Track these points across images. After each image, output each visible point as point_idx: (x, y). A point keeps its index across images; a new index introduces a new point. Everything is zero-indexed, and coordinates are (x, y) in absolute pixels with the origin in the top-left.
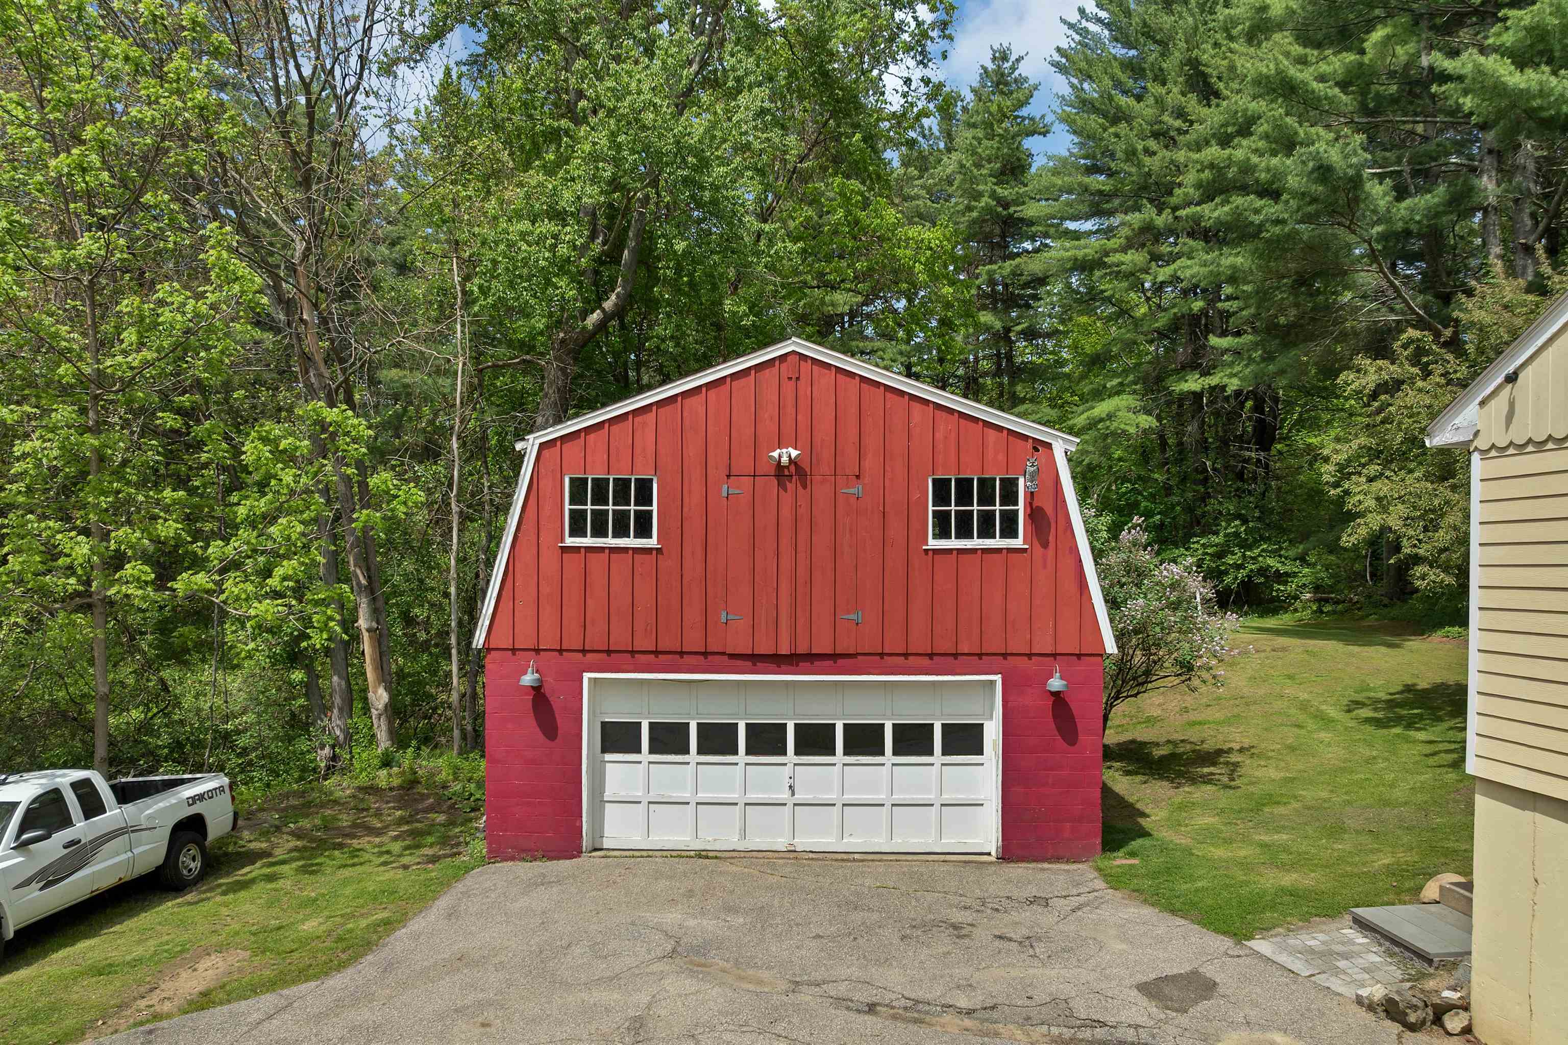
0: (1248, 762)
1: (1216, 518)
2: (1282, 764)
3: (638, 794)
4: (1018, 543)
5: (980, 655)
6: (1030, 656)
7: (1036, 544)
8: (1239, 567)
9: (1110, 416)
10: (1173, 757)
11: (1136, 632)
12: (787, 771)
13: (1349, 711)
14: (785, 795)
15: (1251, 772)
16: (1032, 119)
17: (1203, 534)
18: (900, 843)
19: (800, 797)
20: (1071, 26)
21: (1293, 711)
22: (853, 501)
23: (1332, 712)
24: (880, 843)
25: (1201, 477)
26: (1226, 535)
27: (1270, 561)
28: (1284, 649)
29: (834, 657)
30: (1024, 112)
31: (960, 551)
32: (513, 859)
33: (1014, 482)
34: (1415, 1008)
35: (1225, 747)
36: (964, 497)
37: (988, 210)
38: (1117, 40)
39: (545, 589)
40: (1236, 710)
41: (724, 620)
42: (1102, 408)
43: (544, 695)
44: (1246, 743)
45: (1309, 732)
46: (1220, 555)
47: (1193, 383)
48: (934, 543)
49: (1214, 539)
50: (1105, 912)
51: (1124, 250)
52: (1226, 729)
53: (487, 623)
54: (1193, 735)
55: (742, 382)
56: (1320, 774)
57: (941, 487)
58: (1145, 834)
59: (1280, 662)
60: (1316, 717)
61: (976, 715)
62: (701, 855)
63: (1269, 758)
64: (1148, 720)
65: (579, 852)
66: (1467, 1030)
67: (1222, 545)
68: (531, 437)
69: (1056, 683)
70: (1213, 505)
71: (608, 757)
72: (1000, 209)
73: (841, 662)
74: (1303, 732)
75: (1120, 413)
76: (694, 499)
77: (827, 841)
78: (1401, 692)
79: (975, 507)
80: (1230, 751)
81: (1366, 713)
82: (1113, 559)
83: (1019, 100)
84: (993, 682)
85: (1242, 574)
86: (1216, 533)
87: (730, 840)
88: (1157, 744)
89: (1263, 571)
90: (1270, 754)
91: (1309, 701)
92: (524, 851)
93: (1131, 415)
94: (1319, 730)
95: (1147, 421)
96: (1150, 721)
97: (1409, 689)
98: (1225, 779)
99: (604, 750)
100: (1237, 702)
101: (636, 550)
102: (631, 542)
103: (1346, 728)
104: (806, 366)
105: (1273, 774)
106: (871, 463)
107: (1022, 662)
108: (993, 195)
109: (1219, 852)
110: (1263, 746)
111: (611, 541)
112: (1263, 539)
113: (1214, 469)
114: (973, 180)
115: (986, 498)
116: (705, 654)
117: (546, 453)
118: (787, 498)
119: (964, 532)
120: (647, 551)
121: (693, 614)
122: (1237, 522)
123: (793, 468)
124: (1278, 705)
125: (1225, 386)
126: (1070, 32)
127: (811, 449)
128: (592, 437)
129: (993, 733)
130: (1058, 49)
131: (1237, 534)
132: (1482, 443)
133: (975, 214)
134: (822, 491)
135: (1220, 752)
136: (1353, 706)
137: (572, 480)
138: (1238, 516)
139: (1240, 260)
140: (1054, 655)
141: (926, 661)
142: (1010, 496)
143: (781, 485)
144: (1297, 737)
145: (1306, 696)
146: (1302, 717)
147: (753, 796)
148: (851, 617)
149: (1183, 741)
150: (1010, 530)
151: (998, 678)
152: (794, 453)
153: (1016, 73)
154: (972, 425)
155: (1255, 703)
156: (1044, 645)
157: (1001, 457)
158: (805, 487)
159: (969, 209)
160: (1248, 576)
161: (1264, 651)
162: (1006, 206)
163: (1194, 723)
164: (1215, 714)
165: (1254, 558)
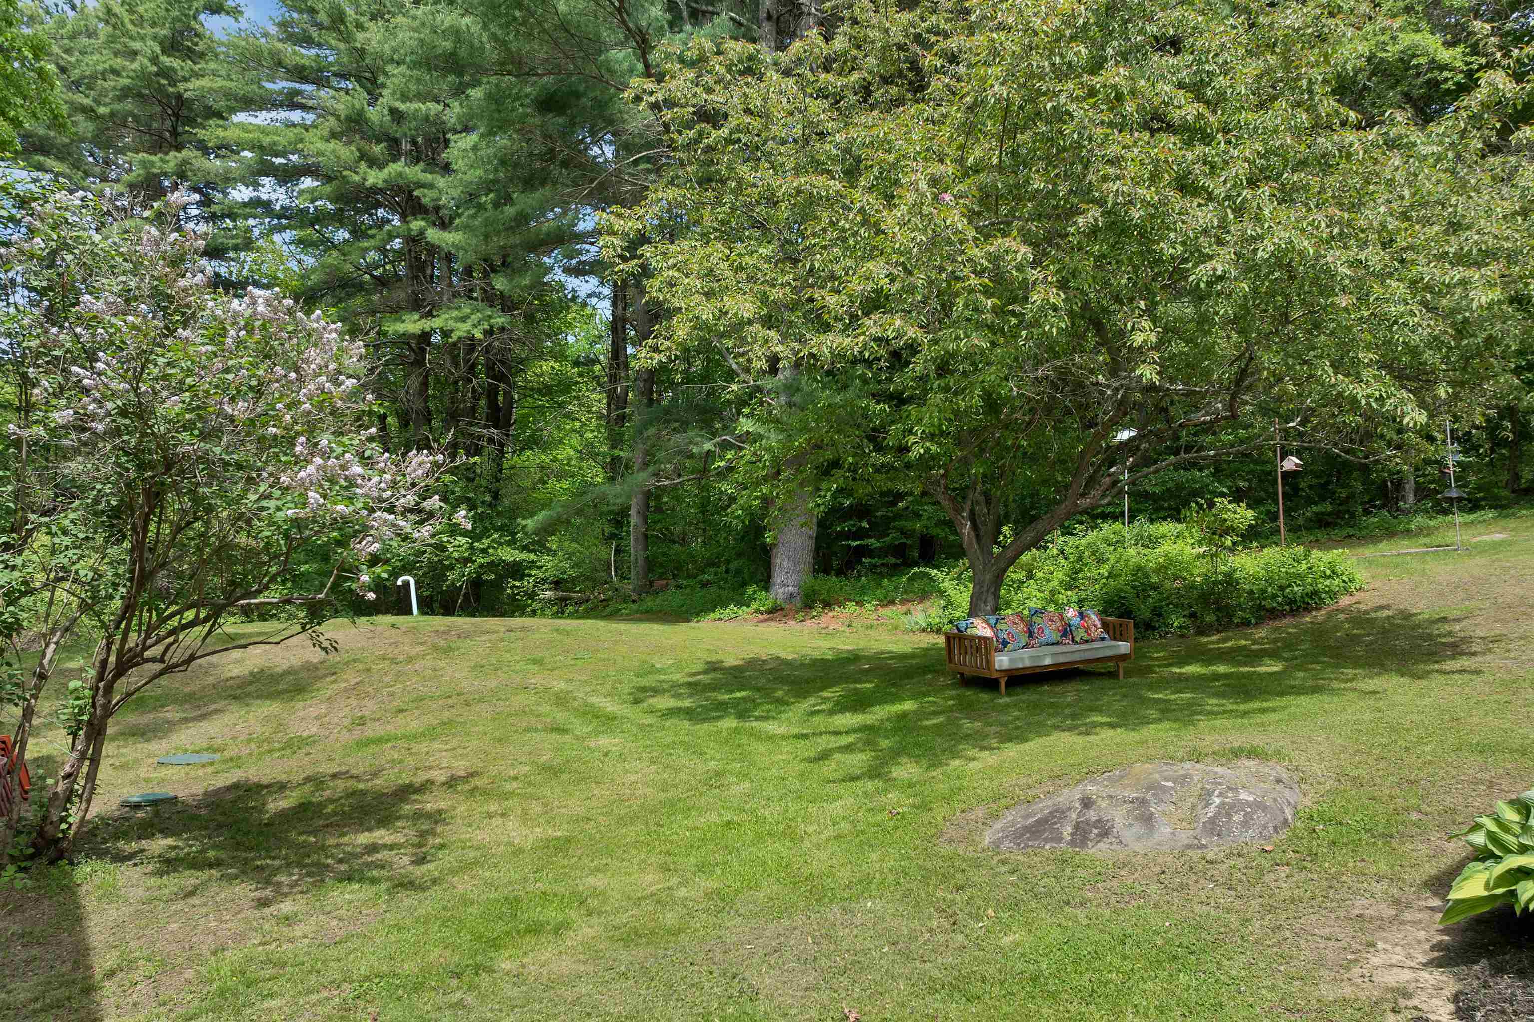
0: (462, 809)
2: (536, 808)
8: (466, 561)
13: (636, 702)
15: (465, 834)
21: (545, 708)
23: (610, 706)
27: (502, 553)
35: (420, 778)
40: (447, 714)
44: (461, 767)
45: (577, 738)
47: (411, 325)
52: (423, 747)
54: (359, 763)
56: (622, 822)
59: (520, 644)
60: (585, 713)
63: (508, 796)
74: (568, 738)
78: (705, 672)
80: (423, 788)
81: (665, 702)
85: (469, 569)
88: (282, 787)
89: (494, 565)
90: (510, 787)
91: (568, 692)
94: (597, 733)
97: (713, 667)
98: (403, 861)
100: (450, 701)
103: (642, 727)
110: (493, 770)
124: (520, 700)
125: (452, 331)
135: (405, 792)
136: (640, 695)
144: (558, 749)
145: (563, 685)
146: (561, 716)
149: (334, 776)
155: (481, 700)
160: (477, 571)
161: (497, 632)
163: (368, 742)
164: (413, 723)
165: (484, 551)
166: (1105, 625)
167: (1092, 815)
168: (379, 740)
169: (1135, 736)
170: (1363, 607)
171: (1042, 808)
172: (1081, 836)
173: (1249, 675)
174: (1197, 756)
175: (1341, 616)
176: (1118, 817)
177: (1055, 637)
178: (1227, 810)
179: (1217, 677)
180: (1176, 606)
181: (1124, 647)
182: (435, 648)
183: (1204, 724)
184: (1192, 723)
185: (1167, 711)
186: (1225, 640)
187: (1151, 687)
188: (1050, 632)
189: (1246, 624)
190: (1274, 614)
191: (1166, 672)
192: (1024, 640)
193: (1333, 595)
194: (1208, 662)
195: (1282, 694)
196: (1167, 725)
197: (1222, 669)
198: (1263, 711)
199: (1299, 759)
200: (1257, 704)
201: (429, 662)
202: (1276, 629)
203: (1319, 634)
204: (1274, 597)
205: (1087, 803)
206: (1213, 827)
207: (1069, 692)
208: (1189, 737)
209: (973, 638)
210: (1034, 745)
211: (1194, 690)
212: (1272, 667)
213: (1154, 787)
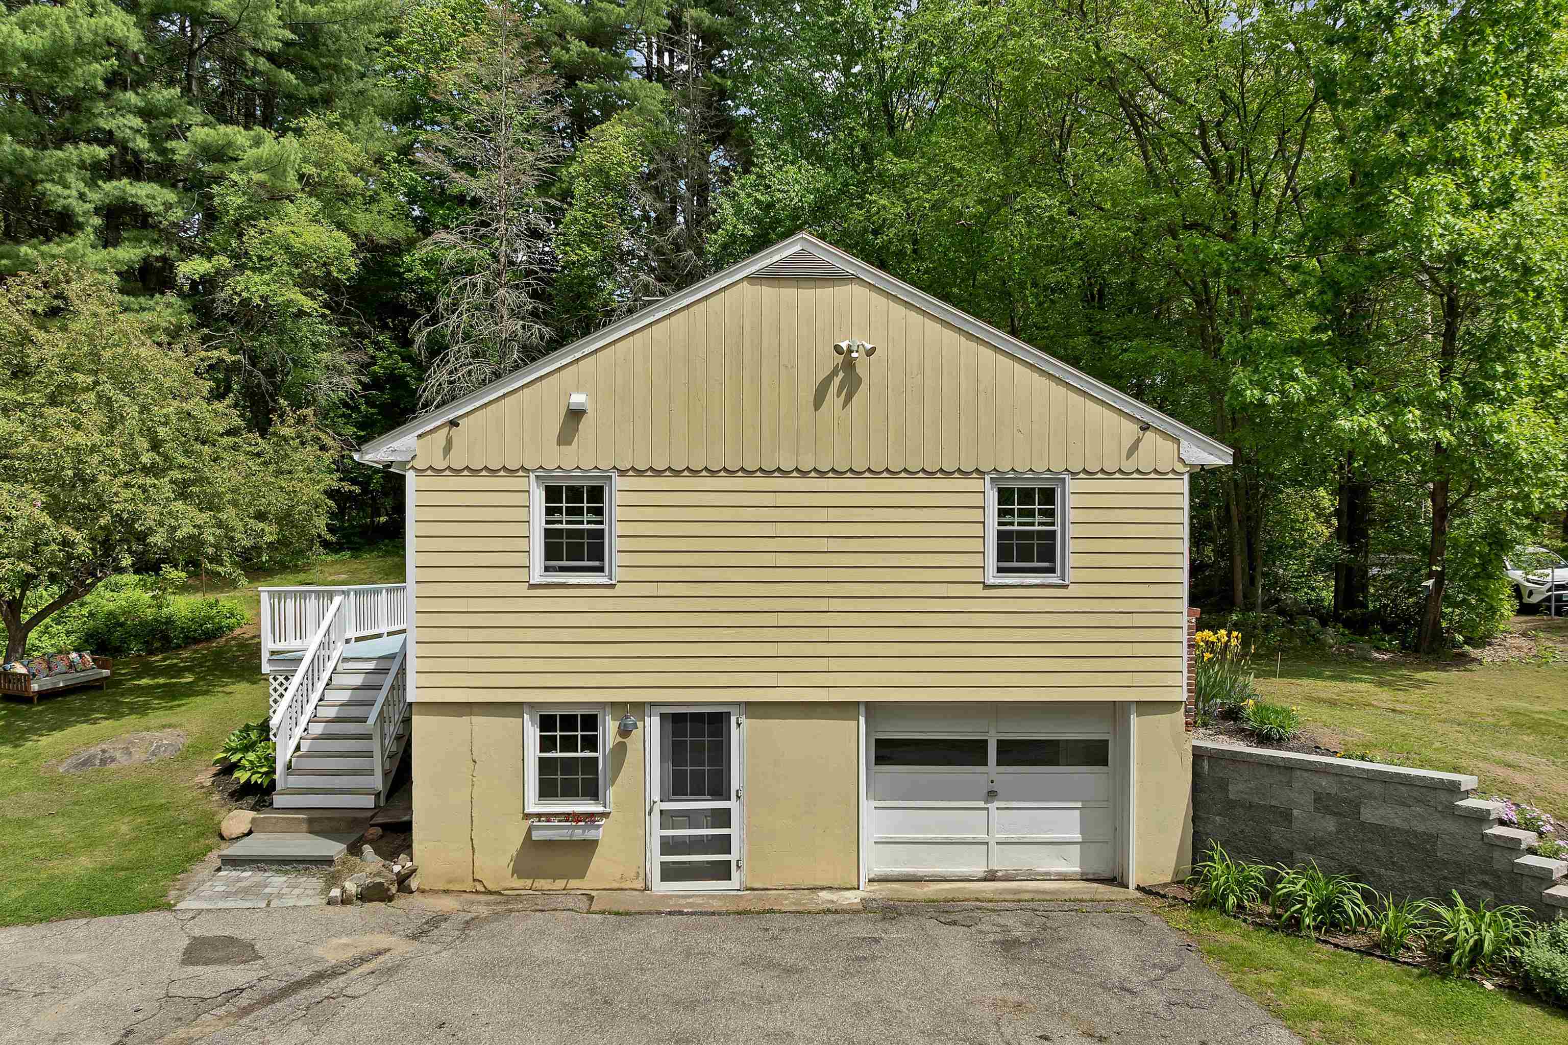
132: (415, 466)
166: (94, 660)
167: (107, 755)
169: (117, 723)
170: (246, 636)
171: (84, 756)
172: (103, 762)
173: (175, 684)
174: (148, 729)
175: (233, 643)
176: (118, 755)
177: (64, 669)
178: (158, 747)
179: (159, 686)
180: (135, 636)
181: (106, 672)
183: (151, 715)
184: (147, 715)
185: (134, 709)
186: (164, 660)
187: (122, 695)
188: (62, 666)
189: (179, 647)
190: (196, 641)
191: (129, 684)
192: (46, 672)
193: (231, 629)
194: (154, 677)
195: (189, 696)
196: (134, 716)
197: (161, 681)
198: (179, 706)
199: (188, 726)
200: (177, 703)
202: (196, 651)
203: (218, 654)
204: (195, 631)
205: (104, 751)
206: (154, 753)
207: (76, 702)
208: (144, 721)
209: (17, 674)
210: (69, 731)
211: (147, 695)
212: (189, 678)
213: (131, 742)
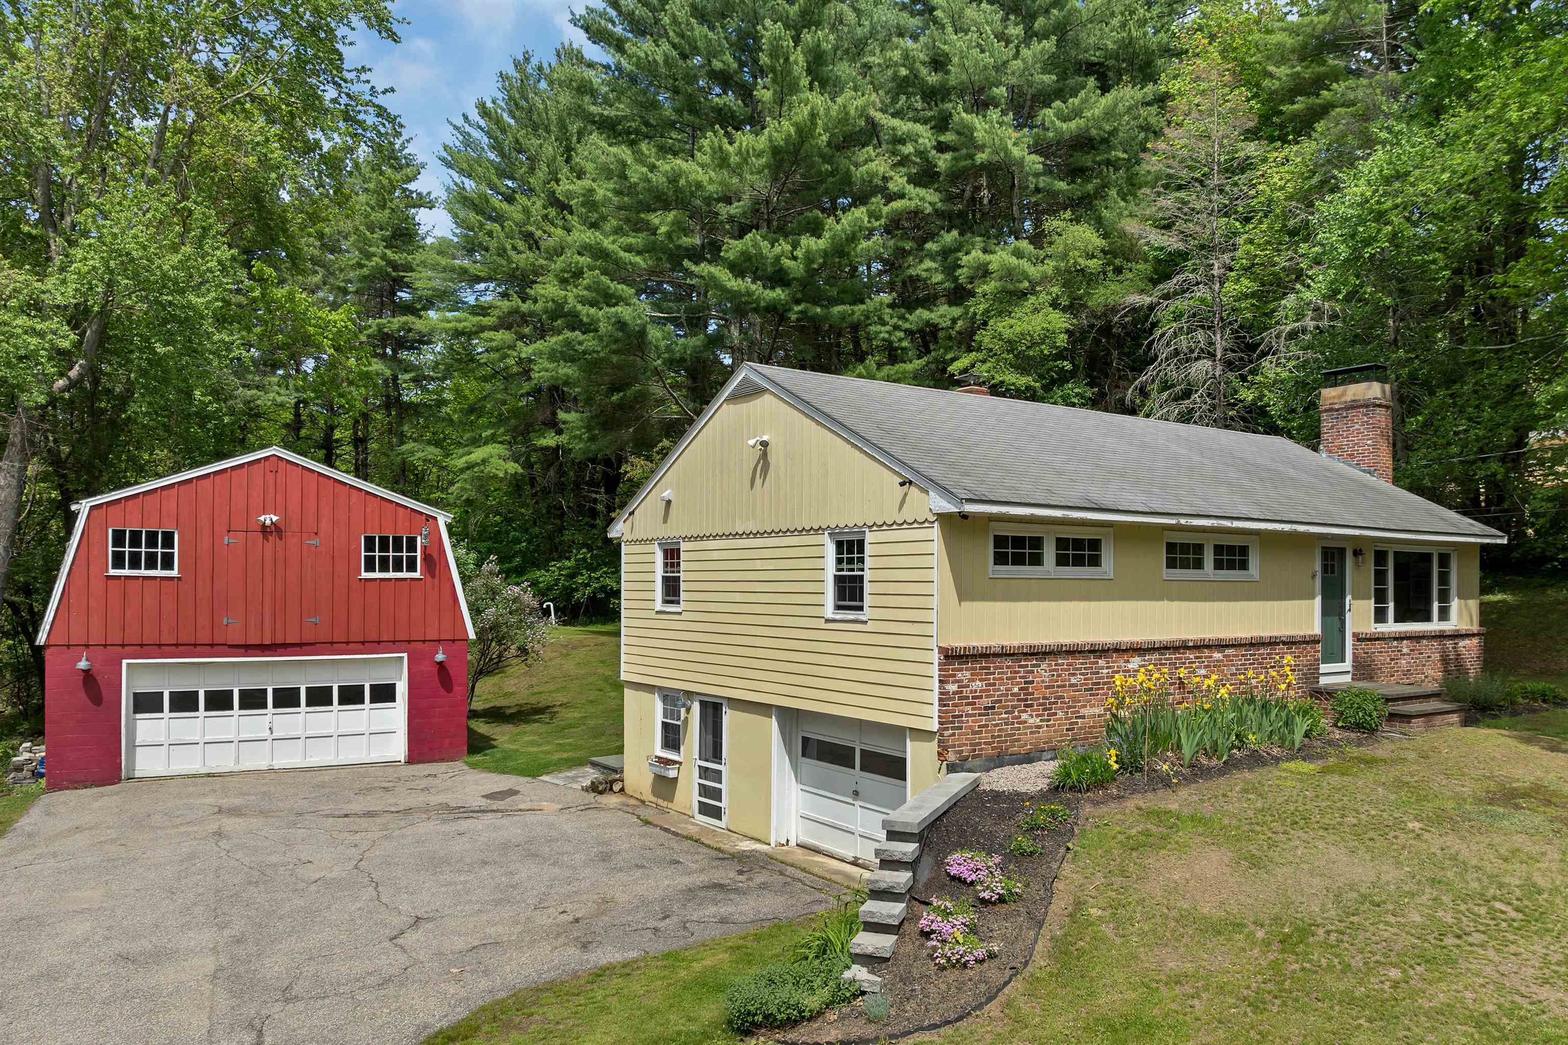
0: (563, 710)
1: (570, 547)
3: (162, 739)
4: (417, 575)
5: (394, 642)
6: (424, 641)
7: (428, 577)
8: (587, 585)
9: (484, 461)
10: (519, 713)
11: (491, 629)
12: (268, 719)
14: (266, 734)
15: (563, 715)
16: (419, 194)
17: (559, 559)
18: (343, 759)
19: (276, 735)
20: (456, 128)
22: (313, 548)
24: (330, 760)
25: (558, 512)
26: (576, 560)
27: (608, 581)
28: (603, 644)
29: (300, 645)
30: (412, 186)
31: (381, 580)
32: (68, 788)
33: (415, 539)
34: (601, 783)
35: (552, 704)
36: (384, 547)
37: (378, 268)
38: (494, 147)
39: (93, 603)
41: (225, 622)
42: (478, 454)
43: (92, 676)
44: (565, 701)
46: (572, 576)
47: (549, 440)
48: (365, 575)
49: (567, 563)
50: (468, 777)
51: (495, 329)
52: (555, 695)
53: (48, 627)
54: (533, 700)
55: (239, 471)
57: (370, 541)
58: (494, 747)
61: (391, 679)
62: (209, 775)
64: (506, 694)
65: (120, 780)
66: (622, 790)
67: (573, 568)
68: (84, 502)
69: (440, 657)
70: (567, 536)
71: (138, 716)
72: (390, 270)
73: (305, 648)
75: (492, 460)
76: (205, 544)
77: (296, 761)
79: (391, 554)
80: (554, 706)
82: (477, 583)
83: (407, 176)
84: (402, 658)
85: (588, 590)
86: (569, 559)
87: (228, 765)
88: (509, 707)
89: (603, 588)
92: (76, 782)
93: (501, 462)
95: (513, 467)
96: (507, 695)
98: (548, 720)
99: (135, 712)
101: (162, 578)
102: (158, 573)
104: (282, 465)
105: (576, 715)
106: (325, 525)
107: (420, 645)
108: (384, 257)
109: (535, 749)
110: (574, 701)
111: (143, 572)
112: (606, 564)
113: (569, 507)
114: (367, 242)
115: (398, 547)
116: (212, 645)
117: (95, 513)
118: (269, 546)
119: (384, 568)
120: (171, 579)
121: (204, 621)
122: (584, 550)
123: (273, 528)
126: (455, 132)
127: (285, 516)
128: (130, 503)
129: (402, 689)
130: (446, 148)
131: (584, 559)
132: (625, 539)
133: (365, 271)
134: (292, 542)
135: (548, 707)
137: (114, 531)
138: (584, 545)
139: (570, 371)
140: (439, 641)
141: (360, 646)
142: (412, 547)
143: (265, 538)
147: (244, 736)
148: (313, 620)
149: (526, 704)
150: (412, 567)
151: (405, 655)
152: (275, 518)
153: (406, 151)
154: (388, 504)
155: (577, 679)
156: (432, 635)
157: (407, 524)
158: (281, 539)
159: (360, 266)
160: (594, 593)
162: (395, 267)
163: (536, 694)
164: (550, 687)
165: (598, 579)
168: (540, 693)
182: (561, 654)
201: (558, 661)
